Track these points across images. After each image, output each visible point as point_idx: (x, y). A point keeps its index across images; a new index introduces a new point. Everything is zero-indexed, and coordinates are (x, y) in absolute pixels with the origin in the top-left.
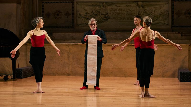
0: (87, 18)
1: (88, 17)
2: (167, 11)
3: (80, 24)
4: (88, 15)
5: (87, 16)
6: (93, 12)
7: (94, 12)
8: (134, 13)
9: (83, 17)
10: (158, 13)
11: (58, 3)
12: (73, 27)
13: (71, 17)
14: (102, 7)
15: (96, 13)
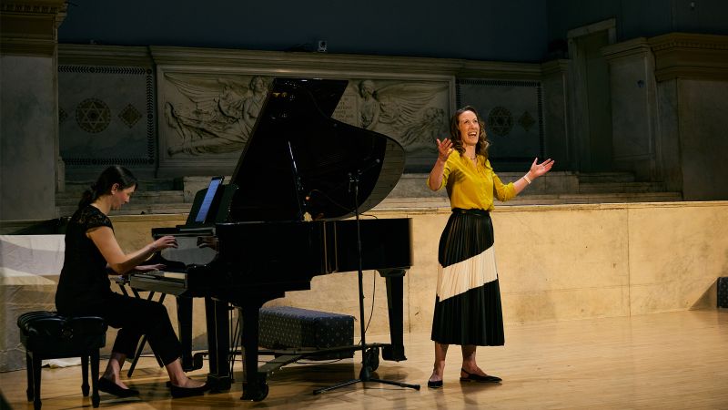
0: (203, 130)
1: (205, 127)
2: (442, 112)
3: (178, 152)
4: (205, 118)
5: (199, 122)
6: (221, 111)
7: (224, 108)
8: (352, 116)
9: (186, 126)
10: (417, 118)
11: (92, 70)
12: (151, 162)
13: (142, 124)
14: (250, 94)
15: (231, 113)
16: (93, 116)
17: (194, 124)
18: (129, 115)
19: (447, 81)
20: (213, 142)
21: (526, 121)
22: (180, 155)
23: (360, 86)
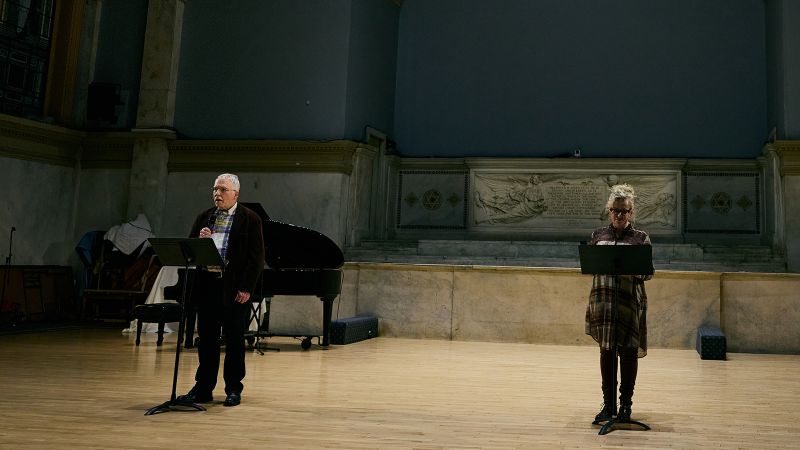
0: (497, 208)
1: (499, 207)
2: (672, 197)
4: (499, 201)
5: (496, 204)
6: (510, 196)
7: (512, 195)
9: (488, 206)
10: (652, 200)
11: (433, 173)
12: (465, 228)
13: (460, 205)
14: (530, 185)
15: (516, 198)
16: (432, 200)
17: (492, 205)
18: (453, 200)
19: (675, 174)
20: (503, 216)
21: (744, 203)
22: (483, 224)
23: (608, 179)
